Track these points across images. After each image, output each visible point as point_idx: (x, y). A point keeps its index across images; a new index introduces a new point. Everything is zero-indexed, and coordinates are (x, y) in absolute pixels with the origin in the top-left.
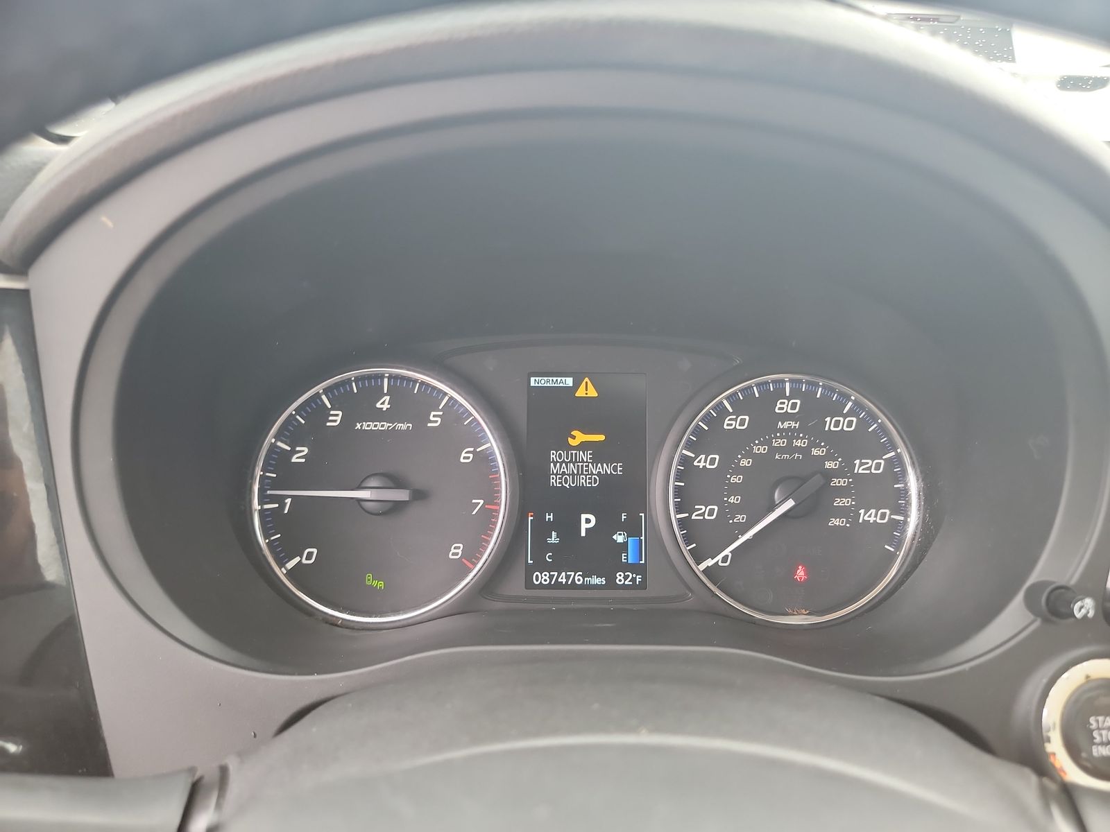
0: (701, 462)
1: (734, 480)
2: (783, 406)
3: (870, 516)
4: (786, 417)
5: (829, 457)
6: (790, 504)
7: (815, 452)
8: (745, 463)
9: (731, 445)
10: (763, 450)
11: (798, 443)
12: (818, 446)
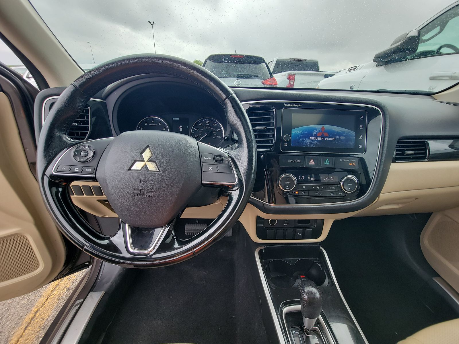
0: (196, 130)
1: (200, 132)
2: (207, 122)
3: (219, 137)
4: (208, 124)
5: (213, 129)
6: (207, 134)
7: (211, 128)
8: (202, 130)
9: (201, 127)
10: (204, 128)
11: (209, 127)
12: (212, 128)
